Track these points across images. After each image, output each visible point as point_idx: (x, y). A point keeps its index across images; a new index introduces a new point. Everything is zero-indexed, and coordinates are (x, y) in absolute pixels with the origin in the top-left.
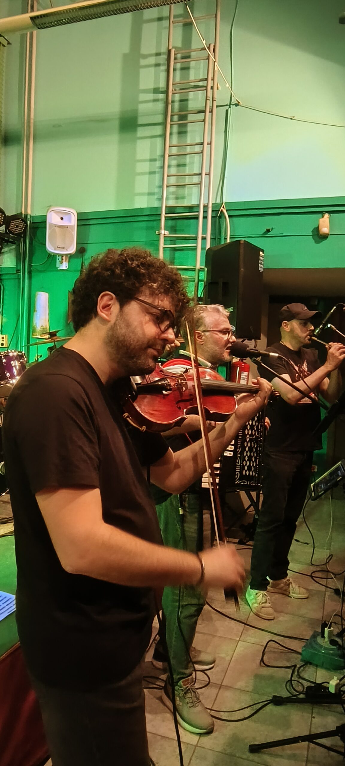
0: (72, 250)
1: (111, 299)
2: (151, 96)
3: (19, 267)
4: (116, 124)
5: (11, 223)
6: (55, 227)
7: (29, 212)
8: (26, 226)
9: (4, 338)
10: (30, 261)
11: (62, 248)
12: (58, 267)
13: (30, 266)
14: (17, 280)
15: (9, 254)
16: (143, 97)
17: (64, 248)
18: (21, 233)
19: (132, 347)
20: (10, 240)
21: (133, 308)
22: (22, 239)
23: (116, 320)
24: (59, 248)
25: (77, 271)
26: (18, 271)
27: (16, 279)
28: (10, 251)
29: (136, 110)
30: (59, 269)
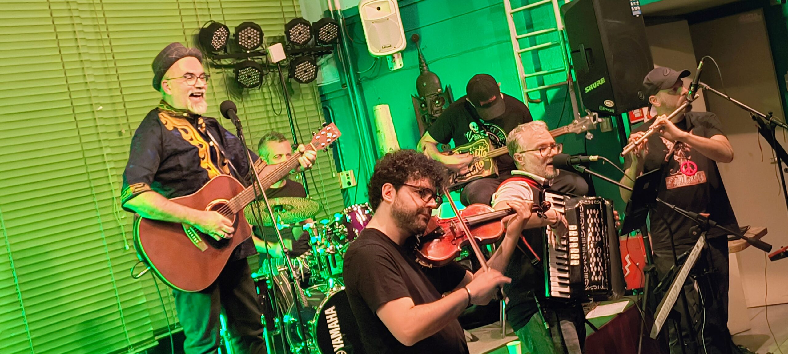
0: (402, 44)
1: (390, 188)
3: (343, 80)
5: (320, 31)
6: (373, 24)
7: (338, 7)
8: (339, 29)
9: (349, 174)
10: (356, 69)
11: (388, 47)
12: (391, 68)
13: (357, 75)
14: (346, 97)
15: (327, 66)
17: (390, 46)
18: (335, 39)
19: (407, 215)
20: (324, 51)
21: (404, 191)
22: (338, 45)
23: (395, 200)
24: (385, 47)
25: (415, 67)
26: (344, 85)
27: (343, 96)
28: (327, 62)
30: (392, 70)
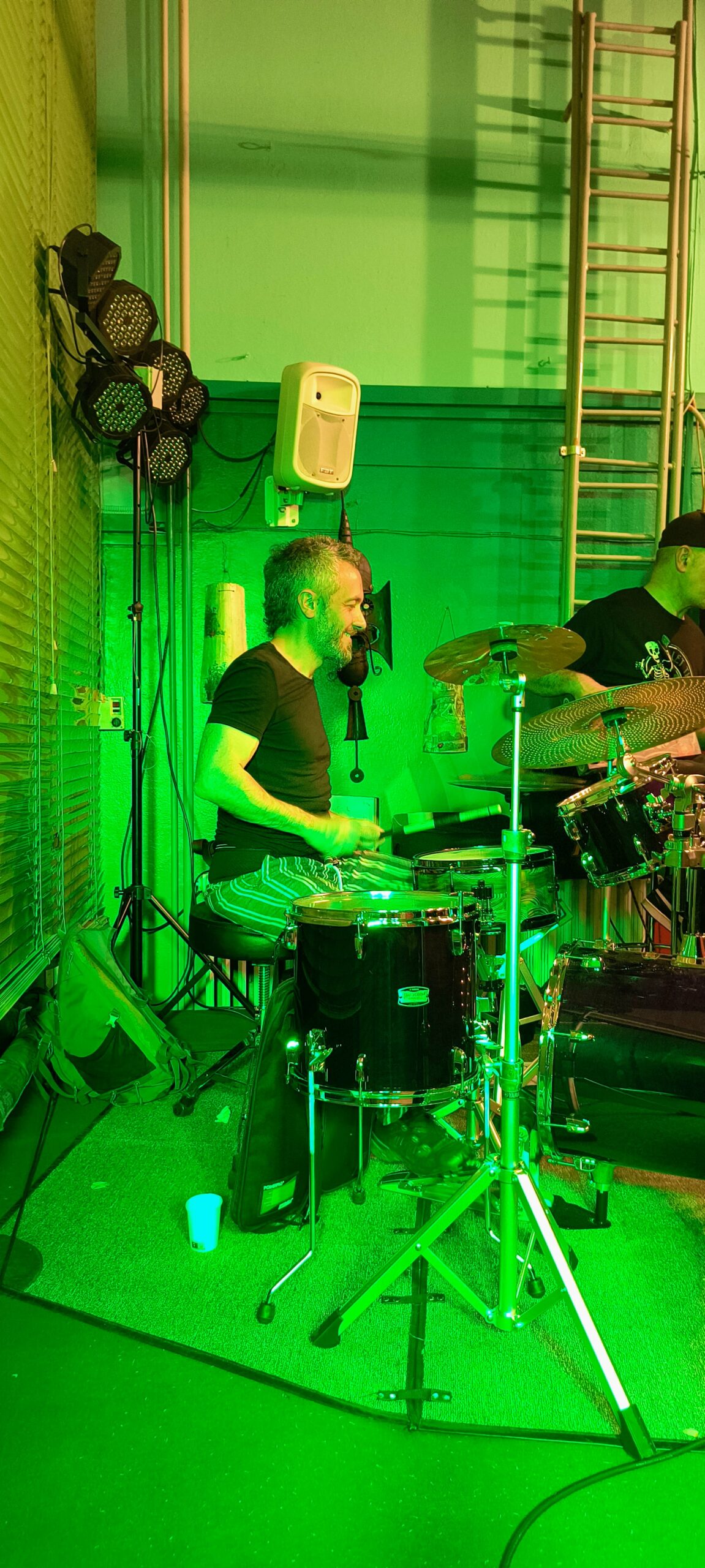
2: (508, 117)
4: (419, 168)
6: (315, 417)
9: (122, 704)
10: (191, 501)
11: (329, 473)
12: (271, 521)
13: (191, 513)
16: (485, 114)
17: (332, 473)
24: (324, 472)
29: (471, 145)
30: (272, 525)
